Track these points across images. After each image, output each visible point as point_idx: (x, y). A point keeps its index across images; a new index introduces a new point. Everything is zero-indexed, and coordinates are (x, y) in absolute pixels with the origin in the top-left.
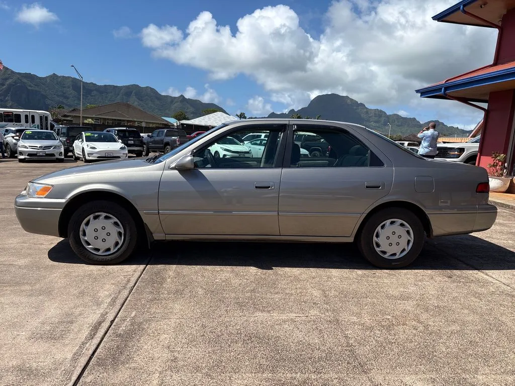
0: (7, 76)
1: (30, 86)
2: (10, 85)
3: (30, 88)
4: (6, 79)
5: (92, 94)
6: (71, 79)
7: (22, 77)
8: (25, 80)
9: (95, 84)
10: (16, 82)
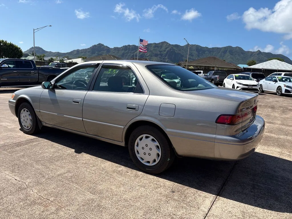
0: (167, 46)
1: (177, 51)
2: (168, 51)
3: (176, 52)
4: (166, 48)
5: (205, 53)
6: (196, 46)
7: (174, 46)
8: (174, 48)
9: (208, 47)
10: (170, 50)
